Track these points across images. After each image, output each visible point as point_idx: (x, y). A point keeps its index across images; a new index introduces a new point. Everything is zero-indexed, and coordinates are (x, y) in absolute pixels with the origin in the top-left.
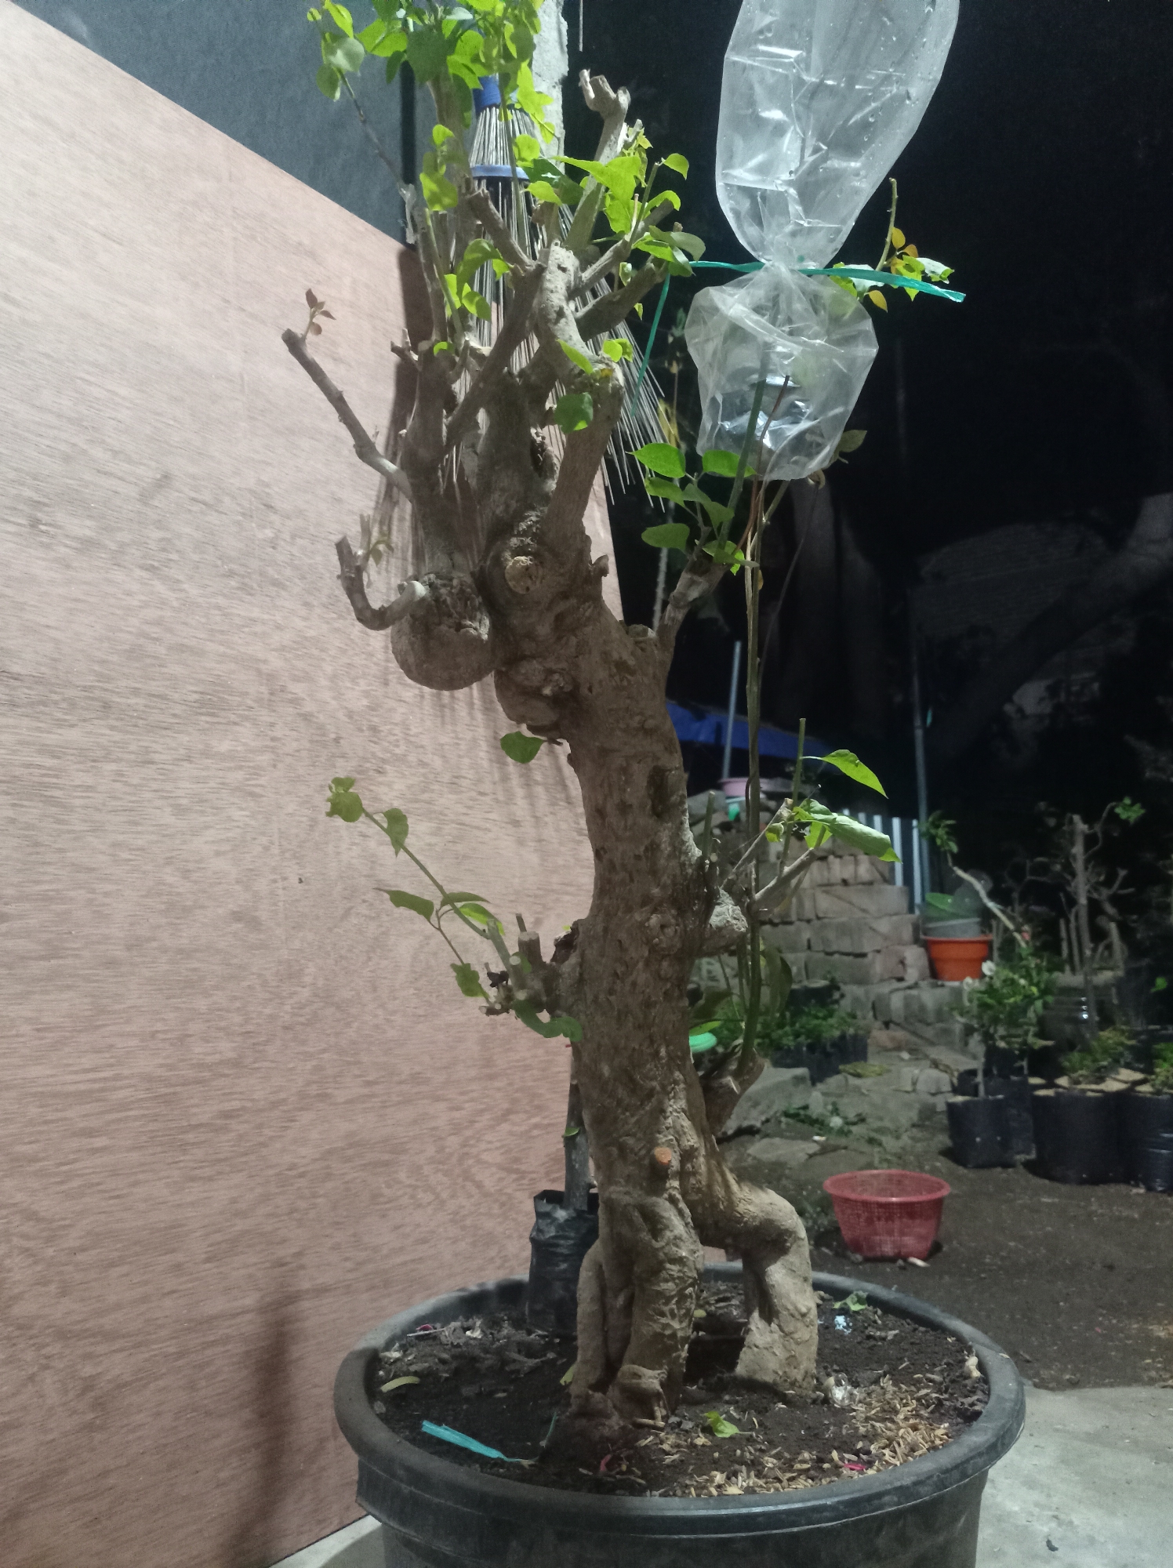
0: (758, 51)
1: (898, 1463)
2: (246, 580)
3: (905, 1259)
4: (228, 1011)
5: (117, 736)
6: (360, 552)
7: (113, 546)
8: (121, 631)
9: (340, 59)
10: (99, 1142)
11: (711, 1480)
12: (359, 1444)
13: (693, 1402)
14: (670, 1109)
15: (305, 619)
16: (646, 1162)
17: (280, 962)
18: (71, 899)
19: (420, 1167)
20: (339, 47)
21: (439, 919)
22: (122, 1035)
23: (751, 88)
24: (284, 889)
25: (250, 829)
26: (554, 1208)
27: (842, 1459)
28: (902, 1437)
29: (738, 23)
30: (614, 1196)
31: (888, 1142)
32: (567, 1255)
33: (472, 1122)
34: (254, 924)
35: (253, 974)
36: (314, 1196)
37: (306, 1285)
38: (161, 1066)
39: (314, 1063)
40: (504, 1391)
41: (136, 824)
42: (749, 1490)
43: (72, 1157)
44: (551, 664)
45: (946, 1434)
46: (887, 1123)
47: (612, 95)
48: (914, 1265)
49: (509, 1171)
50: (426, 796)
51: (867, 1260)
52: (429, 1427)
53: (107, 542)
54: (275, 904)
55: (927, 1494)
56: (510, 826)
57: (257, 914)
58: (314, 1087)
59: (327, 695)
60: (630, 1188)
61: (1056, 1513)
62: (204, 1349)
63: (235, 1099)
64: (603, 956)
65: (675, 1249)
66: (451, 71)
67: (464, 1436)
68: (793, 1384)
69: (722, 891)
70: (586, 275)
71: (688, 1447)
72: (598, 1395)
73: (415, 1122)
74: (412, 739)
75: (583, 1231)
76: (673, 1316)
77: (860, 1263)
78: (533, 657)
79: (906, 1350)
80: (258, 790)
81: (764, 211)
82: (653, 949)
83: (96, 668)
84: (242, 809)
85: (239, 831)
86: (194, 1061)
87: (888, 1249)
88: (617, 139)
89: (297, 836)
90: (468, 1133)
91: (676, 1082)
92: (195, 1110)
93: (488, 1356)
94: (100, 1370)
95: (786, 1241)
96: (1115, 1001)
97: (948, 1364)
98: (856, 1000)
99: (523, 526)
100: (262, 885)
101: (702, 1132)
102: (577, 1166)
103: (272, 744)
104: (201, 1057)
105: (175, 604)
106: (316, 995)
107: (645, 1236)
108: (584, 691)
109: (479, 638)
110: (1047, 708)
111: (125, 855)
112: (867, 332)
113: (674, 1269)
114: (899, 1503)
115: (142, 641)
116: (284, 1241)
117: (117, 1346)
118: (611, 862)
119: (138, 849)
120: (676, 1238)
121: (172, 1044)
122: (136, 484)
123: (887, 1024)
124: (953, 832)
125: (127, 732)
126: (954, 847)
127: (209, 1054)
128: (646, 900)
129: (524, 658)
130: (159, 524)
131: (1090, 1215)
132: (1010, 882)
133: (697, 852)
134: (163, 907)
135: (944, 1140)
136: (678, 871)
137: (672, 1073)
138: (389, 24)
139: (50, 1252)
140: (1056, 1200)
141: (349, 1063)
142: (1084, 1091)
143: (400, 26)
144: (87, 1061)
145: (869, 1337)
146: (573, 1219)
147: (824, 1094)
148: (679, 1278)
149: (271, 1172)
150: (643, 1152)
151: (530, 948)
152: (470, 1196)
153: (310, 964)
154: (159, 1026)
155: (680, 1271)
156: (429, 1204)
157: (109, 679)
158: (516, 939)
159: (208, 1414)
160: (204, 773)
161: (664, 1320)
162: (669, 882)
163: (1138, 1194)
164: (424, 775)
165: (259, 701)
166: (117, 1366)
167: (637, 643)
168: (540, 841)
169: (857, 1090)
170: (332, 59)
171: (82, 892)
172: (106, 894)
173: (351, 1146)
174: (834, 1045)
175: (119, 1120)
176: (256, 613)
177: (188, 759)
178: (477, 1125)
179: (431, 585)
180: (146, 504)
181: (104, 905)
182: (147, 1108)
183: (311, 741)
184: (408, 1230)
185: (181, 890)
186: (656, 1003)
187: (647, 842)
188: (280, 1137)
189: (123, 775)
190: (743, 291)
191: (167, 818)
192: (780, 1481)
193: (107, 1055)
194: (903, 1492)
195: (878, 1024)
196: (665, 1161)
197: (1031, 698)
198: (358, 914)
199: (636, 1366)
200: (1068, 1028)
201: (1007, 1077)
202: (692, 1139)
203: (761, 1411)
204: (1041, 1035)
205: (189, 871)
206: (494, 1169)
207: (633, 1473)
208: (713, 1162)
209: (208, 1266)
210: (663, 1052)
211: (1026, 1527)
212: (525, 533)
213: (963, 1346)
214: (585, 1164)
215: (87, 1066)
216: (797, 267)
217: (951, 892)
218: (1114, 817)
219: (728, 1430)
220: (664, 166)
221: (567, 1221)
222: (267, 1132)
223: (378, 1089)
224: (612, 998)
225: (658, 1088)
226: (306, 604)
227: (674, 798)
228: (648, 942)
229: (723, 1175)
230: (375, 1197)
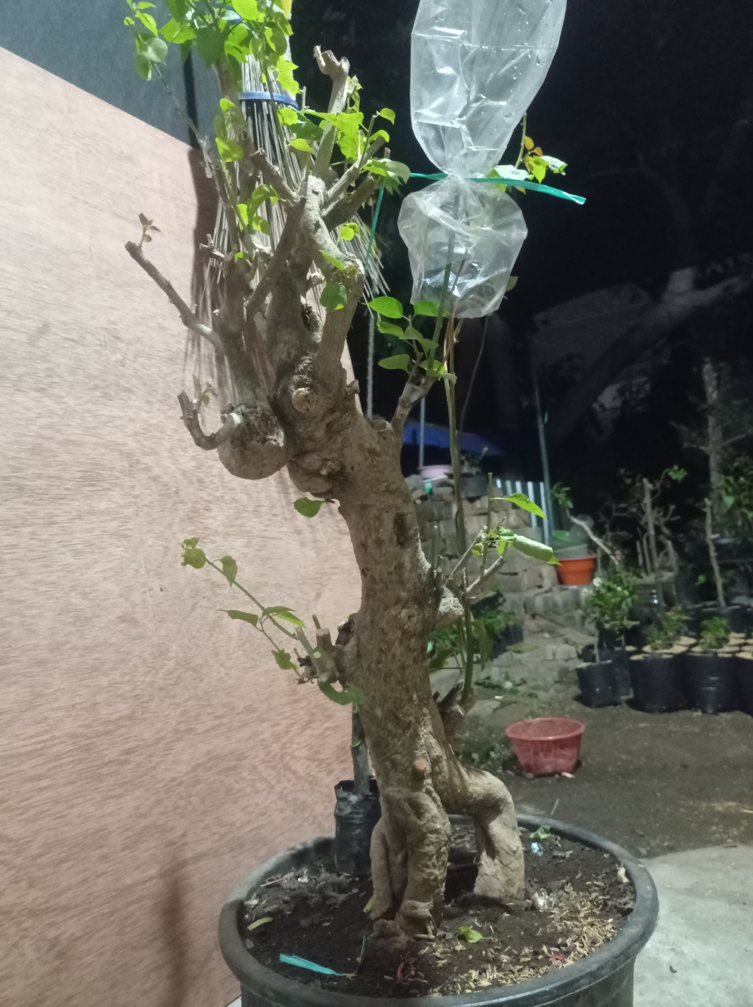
0: (434, 30)
1: (585, 953)
2: (107, 391)
3: (559, 774)
4: (122, 683)
5: (30, 508)
6: (195, 401)
7: (14, 378)
8: (25, 435)
9: (150, 54)
10: (44, 783)
11: (470, 977)
12: (240, 975)
13: (450, 917)
14: (422, 733)
15: (149, 412)
16: (410, 770)
17: (153, 646)
18: (9, 623)
19: (255, 767)
20: (150, 44)
21: (262, 624)
22: (53, 710)
23: (431, 56)
24: (151, 596)
25: (125, 560)
26: (349, 795)
27: (549, 951)
28: (586, 933)
29: (419, 11)
30: (391, 794)
31: (541, 694)
32: (360, 825)
33: (287, 732)
34: (134, 622)
35: (136, 656)
36: (189, 796)
37: (189, 855)
38: (81, 726)
39: (182, 709)
40: (328, 921)
41: (48, 566)
42: (496, 983)
43: (27, 795)
44: (325, 455)
45: (613, 928)
46: (540, 683)
47: (338, 63)
48: (566, 778)
49: (313, 760)
50: (239, 522)
51: (536, 776)
52: (284, 958)
53: (10, 375)
54: (146, 608)
55: (606, 974)
56: (295, 534)
57: (135, 616)
58: (183, 725)
59: (167, 462)
60: (401, 788)
61: (672, 947)
62: (127, 907)
63: (131, 741)
64: (371, 639)
65: (432, 824)
66: (227, 52)
67: (308, 961)
68: (512, 897)
69: (445, 589)
70: (331, 192)
71: (451, 953)
72: (390, 923)
73: (250, 738)
74: (227, 485)
75: (369, 808)
76: (434, 866)
77: (532, 779)
78: (313, 451)
79: (578, 865)
80: (127, 533)
81: (445, 139)
82: (404, 632)
83: (12, 463)
84: (118, 547)
85: (117, 561)
86: (103, 720)
87: (549, 768)
88: (342, 94)
89: (156, 560)
90: (285, 740)
91: (424, 715)
92: (107, 752)
93: (314, 894)
94: (60, 932)
95: (500, 806)
96: (674, 593)
97: (606, 873)
98: (514, 603)
99: (301, 367)
100: (136, 596)
101: (443, 744)
102: (361, 765)
103: (134, 500)
104: (107, 716)
105: (60, 412)
106: (179, 664)
107: (413, 818)
108: (349, 470)
109: (278, 446)
110: (618, 403)
111: (43, 588)
112: (519, 221)
113: (433, 837)
114: (590, 983)
115: (40, 441)
116: (172, 829)
117: (70, 915)
118: (373, 577)
119: (52, 583)
120: (432, 817)
121: (87, 711)
122: (25, 333)
123: (533, 616)
124: (569, 495)
125: (36, 505)
126: (570, 505)
127: (111, 714)
128: (398, 601)
129: (306, 452)
130: (45, 359)
131: (670, 732)
132: (603, 518)
133: (428, 565)
134: (72, 620)
135: (575, 690)
136: (417, 580)
137: (421, 709)
138: (182, 24)
139: (19, 861)
140: (648, 725)
141: (204, 706)
142: (661, 654)
143: (189, 25)
144: (31, 731)
145: (555, 857)
146: (362, 801)
147: (500, 667)
148: (436, 842)
149: (159, 785)
150: (407, 763)
151: (324, 641)
152: (289, 780)
153: (173, 644)
154: (77, 700)
155: (437, 838)
156: (264, 790)
157: (20, 470)
158: (315, 635)
159: (133, 948)
160: (91, 526)
161: (429, 871)
162: (411, 588)
163: (697, 716)
164: (236, 508)
165: (122, 472)
166: (71, 928)
167: (380, 433)
168: (315, 541)
169: (519, 662)
170: (145, 54)
171: (16, 617)
172: (33, 617)
173: (210, 760)
174: (503, 634)
175: (57, 766)
176: (115, 412)
177: (79, 517)
178: (291, 734)
179: (243, 414)
180: (34, 346)
181: (33, 624)
182: (74, 756)
183: (160, 495)
184: (251, 809)
185: (83, 607)
186: (408, 666)
187: (395, 563)
188: (162, 761)
189: (36, 534)
190: (433, 194)
191: (69, 559)
192: (513, 973)
193: (44, 725)
194: (593, 975)
195: (528, 617)
196: (422, 769)
197: (609, 398)
198: (201, 607)
199: (413, 901)
200: (646, 610)
201: (612, 649)
202: (438, 751)
203: (495, 921)
204: (632, 617)
205: (87, 593)
206: (303, 761)
207: (418, 976)
208: (452, 763)
209: (125, 852)
210: (415, 697)
211: (656, 958)
212: (303, 372)
213: (615, 860)
214: (366, 763)
215: (31, 734)
216: (470, 176)
217: (568, 530)
218: (668, 478)
219: (476, 937)
220: (379, 117)
221: (358, 802)
222: (155, 759)
223: (225, 720)
224: (380, 666)
225: (414, 721)
226: (149, 402)
227: (411, 532)
228: (401, 627)
229: (458, 770)
230: (229, 791)
